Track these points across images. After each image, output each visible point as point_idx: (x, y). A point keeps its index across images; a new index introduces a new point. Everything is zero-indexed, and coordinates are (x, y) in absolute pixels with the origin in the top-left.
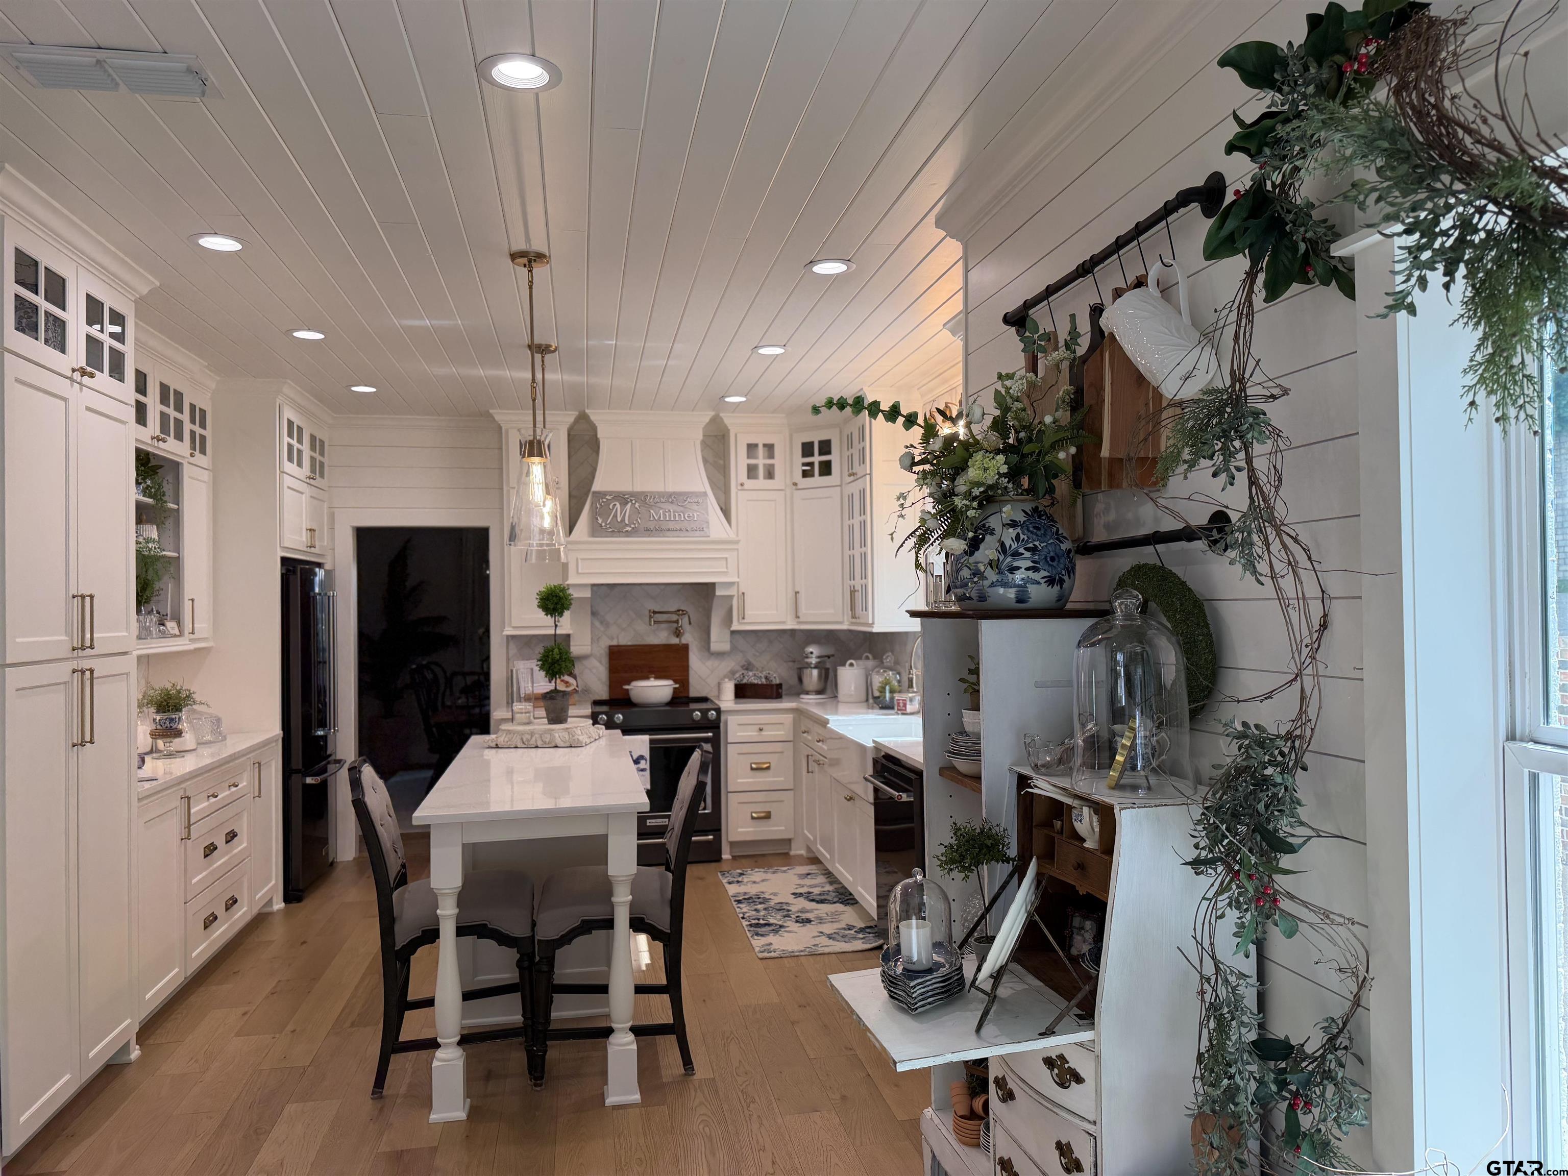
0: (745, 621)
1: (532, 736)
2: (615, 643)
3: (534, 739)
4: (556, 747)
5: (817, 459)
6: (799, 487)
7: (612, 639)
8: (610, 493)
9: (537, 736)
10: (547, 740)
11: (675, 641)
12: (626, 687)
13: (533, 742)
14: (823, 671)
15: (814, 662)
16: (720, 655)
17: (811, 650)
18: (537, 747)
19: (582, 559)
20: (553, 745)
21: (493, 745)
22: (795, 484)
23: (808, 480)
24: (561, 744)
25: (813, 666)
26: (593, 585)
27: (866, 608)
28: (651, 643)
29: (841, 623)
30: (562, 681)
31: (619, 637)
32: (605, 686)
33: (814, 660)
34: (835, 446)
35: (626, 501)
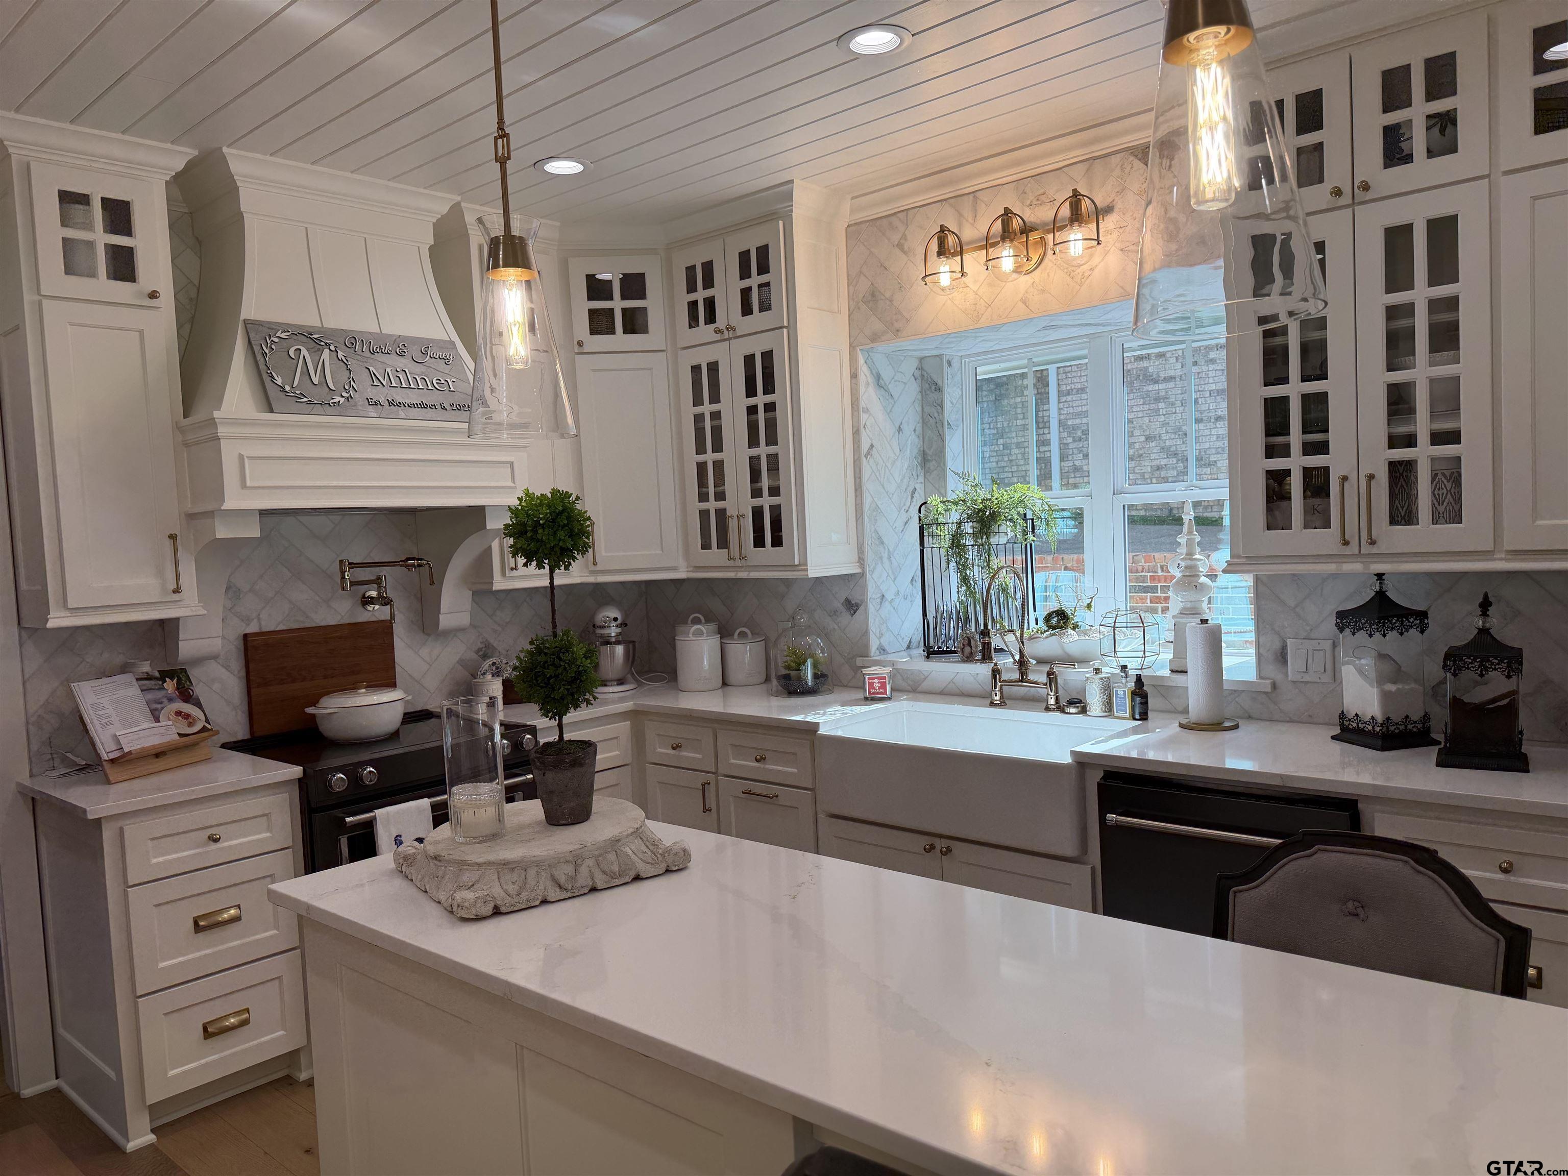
1: (577, 867)
2: (253, 628)
3: (584, 870)
4: (637, 878)
5: (617, 304)
6: (586, 349)
7: (248, 620)
8: (285, 327)
9: (590, 862)
10: (615, 868)
11: (366, 616)
12: (310, 710)
13: (583, 880)
17: (612, 615)
18: (594, 890)
19: (250, 458)
20: (632, 874)
21: (488, 909)
22: (580, 344)
23: (603, 341)
24: (645, 869)
25: (613, 640)
26: (264, 513)
27: (777, 541)
28: (323, 624)
29: (674, 569)
30: (179, 713)
31: (261, 616)
32: (240, 713)
33: (613, 631)
34: (653, 285)
35: (315, 345)
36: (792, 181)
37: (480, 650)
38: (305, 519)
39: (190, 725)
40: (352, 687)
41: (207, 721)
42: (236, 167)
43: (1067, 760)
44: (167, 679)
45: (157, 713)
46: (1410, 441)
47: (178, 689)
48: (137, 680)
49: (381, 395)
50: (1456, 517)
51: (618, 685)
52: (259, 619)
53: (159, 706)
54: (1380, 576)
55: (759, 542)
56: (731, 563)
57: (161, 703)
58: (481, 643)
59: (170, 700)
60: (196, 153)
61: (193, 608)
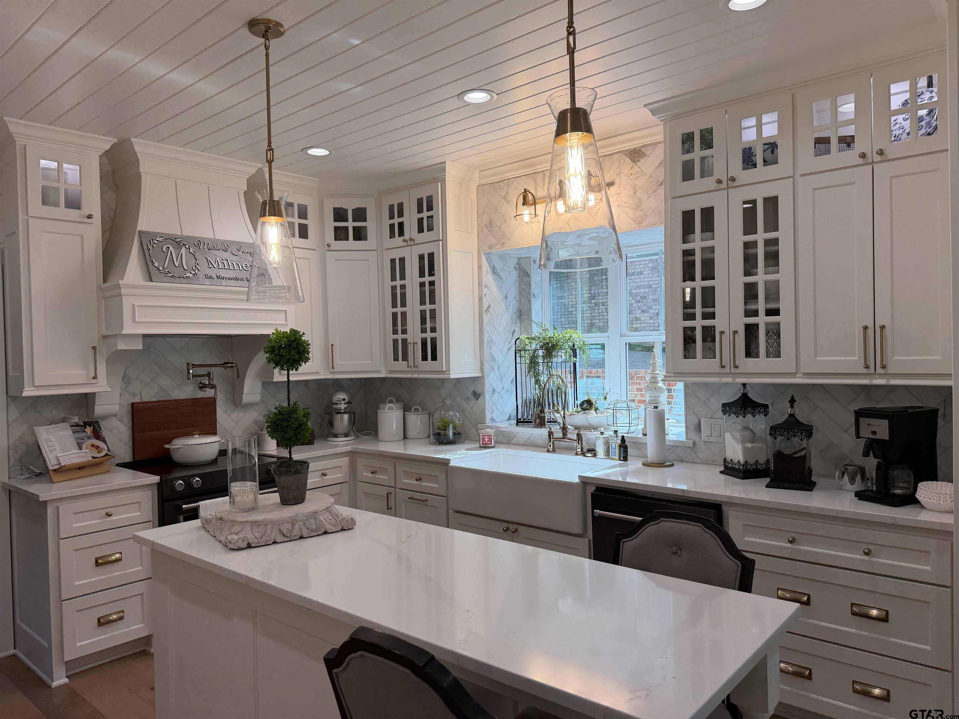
1: (293, 525)
2: (137, 400)
3: (297, 527)
4: (326, 533)
5: (350, 224)
6: (332, 248)
7: (134, 395)
8: (161, 235)
9: (301, 523)
10: (314, 527)
11: (200, 394)
12: (167, 446)
13: (296, 532)
14: (353, 415)
15: (343, 408)
16: (248, 406)
17: (342, 397)
18: (301, 537)
19: (138, 306)
20: (323, 531)
21: (244, 545)
22: (329, 245)
23: (342, 244)
24: (329, 528)
25: (343, 411)
26: (145, 336)
27: (434, 358)
28: (176, 398)
29: (378, 372)
30: (93, 446)
31: (142, 393)
32: (127, 447)
33: (343, 406)
34: (370, 214)
35: (178, 245)
36: (445, 162)
37: (266, 415)
38: (169, 339)
39: (99, 452)
40: (190, 434)
41: (109, 450)
42: (137, 148)
43: (576, 480)
44: (88, 427)
45: (80, 445)
46: (755, 313)
47: (93, 432)
48: (71, 426)
49: (213, 273)
50: (778, 355)
51: (345, 437)
52: (141, 395)
53: (82, 441)
54: (744, 385)
55: (424, 358)
56: (409, 369)
57: (83, 439)
58: (267, 411)
59: (89, 438)
60: (116, 140)
61: (104, 388)
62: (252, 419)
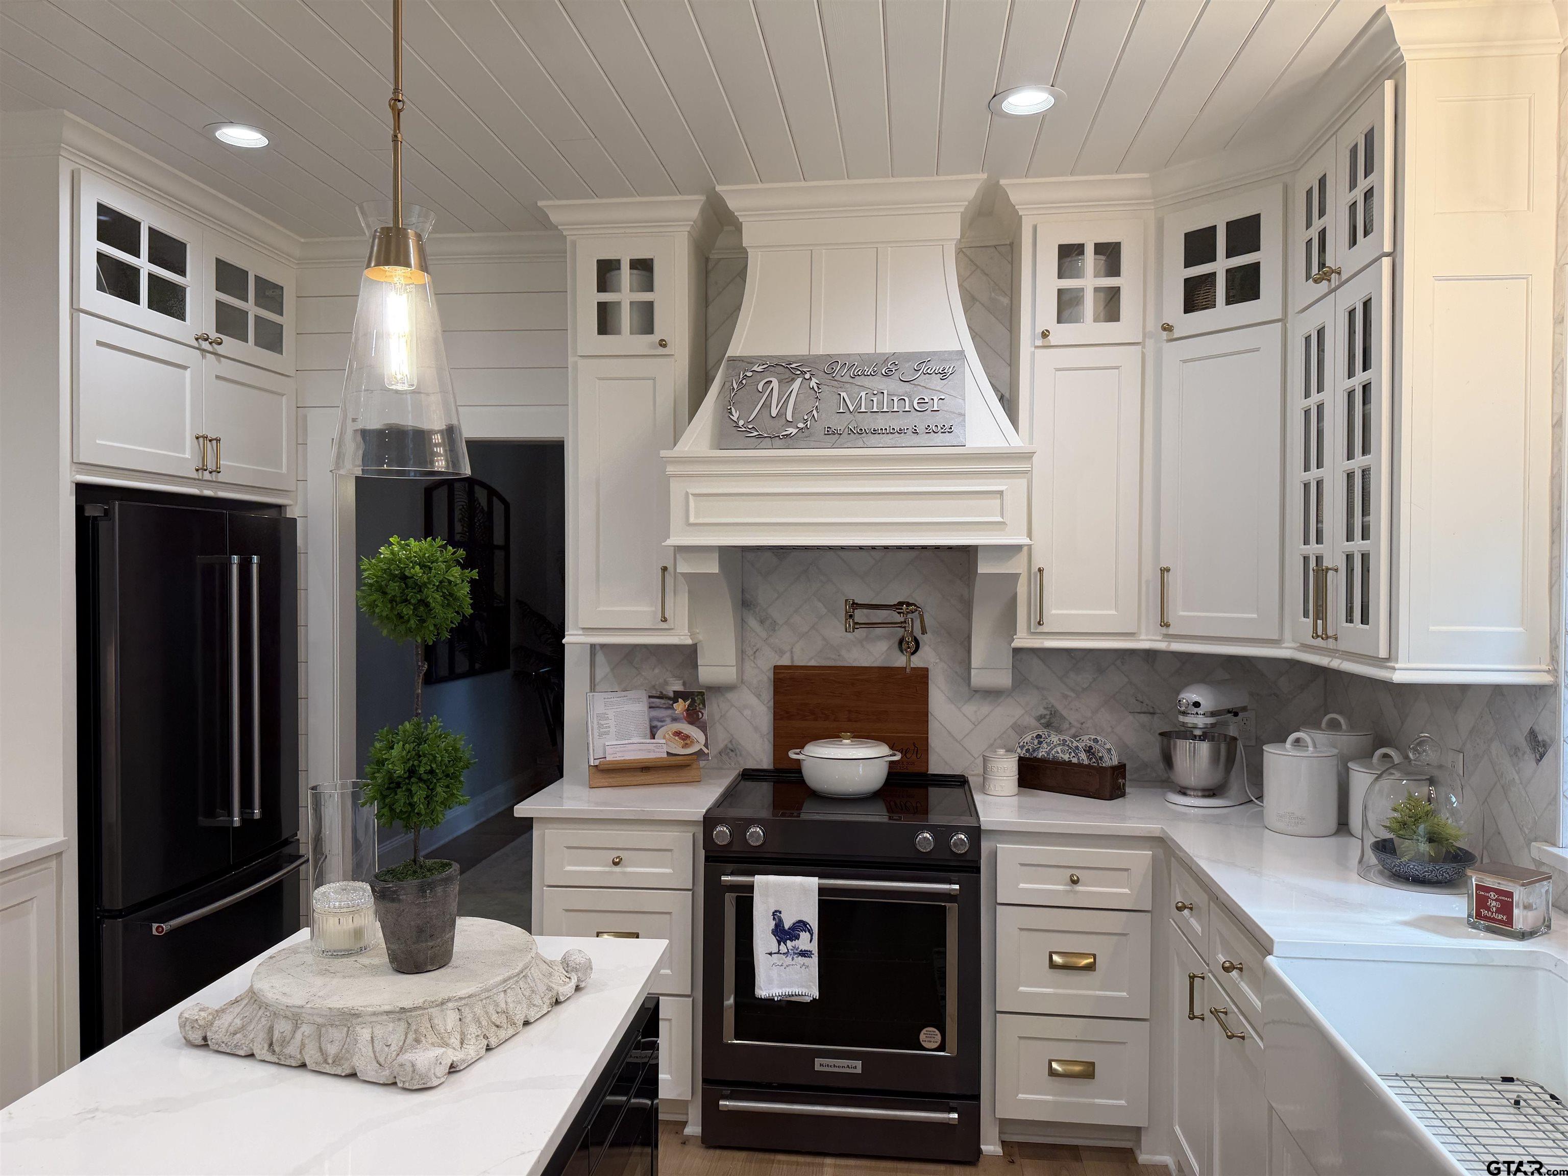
0: (1044, 629)
1: (296, 1027)
2: (785, 661)
5: (1221, 265)
6: (1175, 335)
7: (781, 653)
8: (761, 360)
10: (332, 1050)
11: (900, 661)
14: (1223, 747)
15: (1197, 725)
16: (992, 694)
17: (1195, 697)
19: (695, 496)
22: (1168, 328)
23: (1201, 319)
24: (368, 1069)
25: (1198, 732)
27: (1365, 620)
28: (855, 664)
29: (1279, 644)
30: (678, 734)
31: (794, 650)
33: (1199, 721)
34: (1269, 227)
35: (791, 375)
36: (1382, 10)
37: (1042, 717)
39: (685, 746)
41: (706, 745)
42: (731, 202)
44: (680, 700)
45: (655, 730)
47: (687, 710)
48: (650, 697)
51: (1204, 796)
52: (792, 652)
53: (659, 724)
55: (1350, 615)
57: (662, 721)
58: (1045, 708)
59: (675, 719)
62: (1011, 722)
